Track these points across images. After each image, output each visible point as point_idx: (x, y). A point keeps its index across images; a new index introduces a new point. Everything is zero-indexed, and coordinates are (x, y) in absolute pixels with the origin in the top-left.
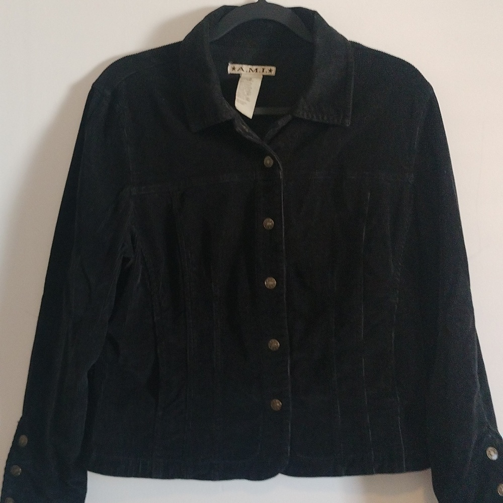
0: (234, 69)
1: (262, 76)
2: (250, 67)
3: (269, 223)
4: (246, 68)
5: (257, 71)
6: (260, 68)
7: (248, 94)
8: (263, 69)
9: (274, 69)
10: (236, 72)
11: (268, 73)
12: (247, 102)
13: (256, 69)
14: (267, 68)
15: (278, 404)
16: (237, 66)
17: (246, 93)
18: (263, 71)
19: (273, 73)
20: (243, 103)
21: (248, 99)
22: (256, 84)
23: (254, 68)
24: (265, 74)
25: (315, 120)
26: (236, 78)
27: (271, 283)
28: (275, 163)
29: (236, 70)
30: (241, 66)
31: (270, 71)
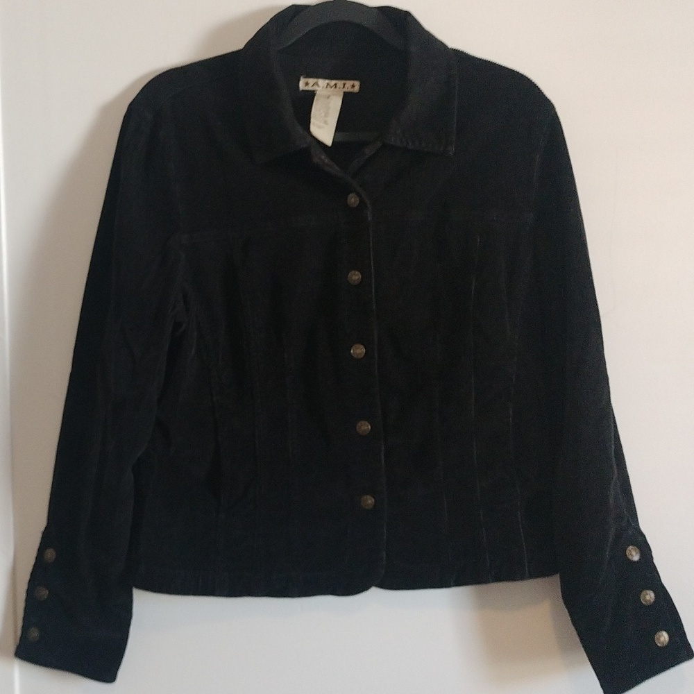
0: (307, 84)
1: (342, 94)
2: (327, 81)
3: (355, 276)
4: (322, 83)
5: (336, 87)
6: (340, 83)
7: (326, 116)
8: (344, 85)
9: (357, 84)
10: (310, 88)
11: (350, 90)
12: (324, 125)
13: (336, 84)
14: (349, 83)
15: (369, 501)
16: (311, 81)
17: (323, 114)
18: (344, 87)
19: (356, 89)
20: (320, 127)
21: (326, 122)
22: (336, 103)
23: (333, 82)
24: (346, 90)
25: (411, 147)
26: (311, 95)
27: (358, 351)
28: (362, 202)
29: (311, 85)
30: (315, 80)
31: (353, 86)
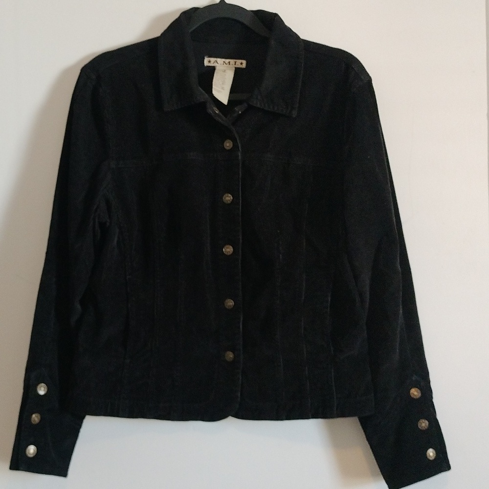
1: (234, 68)
2: (224, 60)
3: (228, 198)
4: (220, 61)
5: (230, 64)
6: (232, 61)
7: (223, 84)
8: (235, 62)
9: (244, 62)
11: (240, 66)
12: (222, 90)
13: (229, 62)
14: (239, 62)
17: (221, 83)
18: (235, 64)
19: (244, 66)
20: (219, 92)
21: (223, 88)
22: (230, 76)
23: (227, 61)
24: (237, 66)
25: (266, 109)
26: (212, 70)
27: (228, 250)
28: (235, 146)
29: (212, 62)
31: (242, 64)
